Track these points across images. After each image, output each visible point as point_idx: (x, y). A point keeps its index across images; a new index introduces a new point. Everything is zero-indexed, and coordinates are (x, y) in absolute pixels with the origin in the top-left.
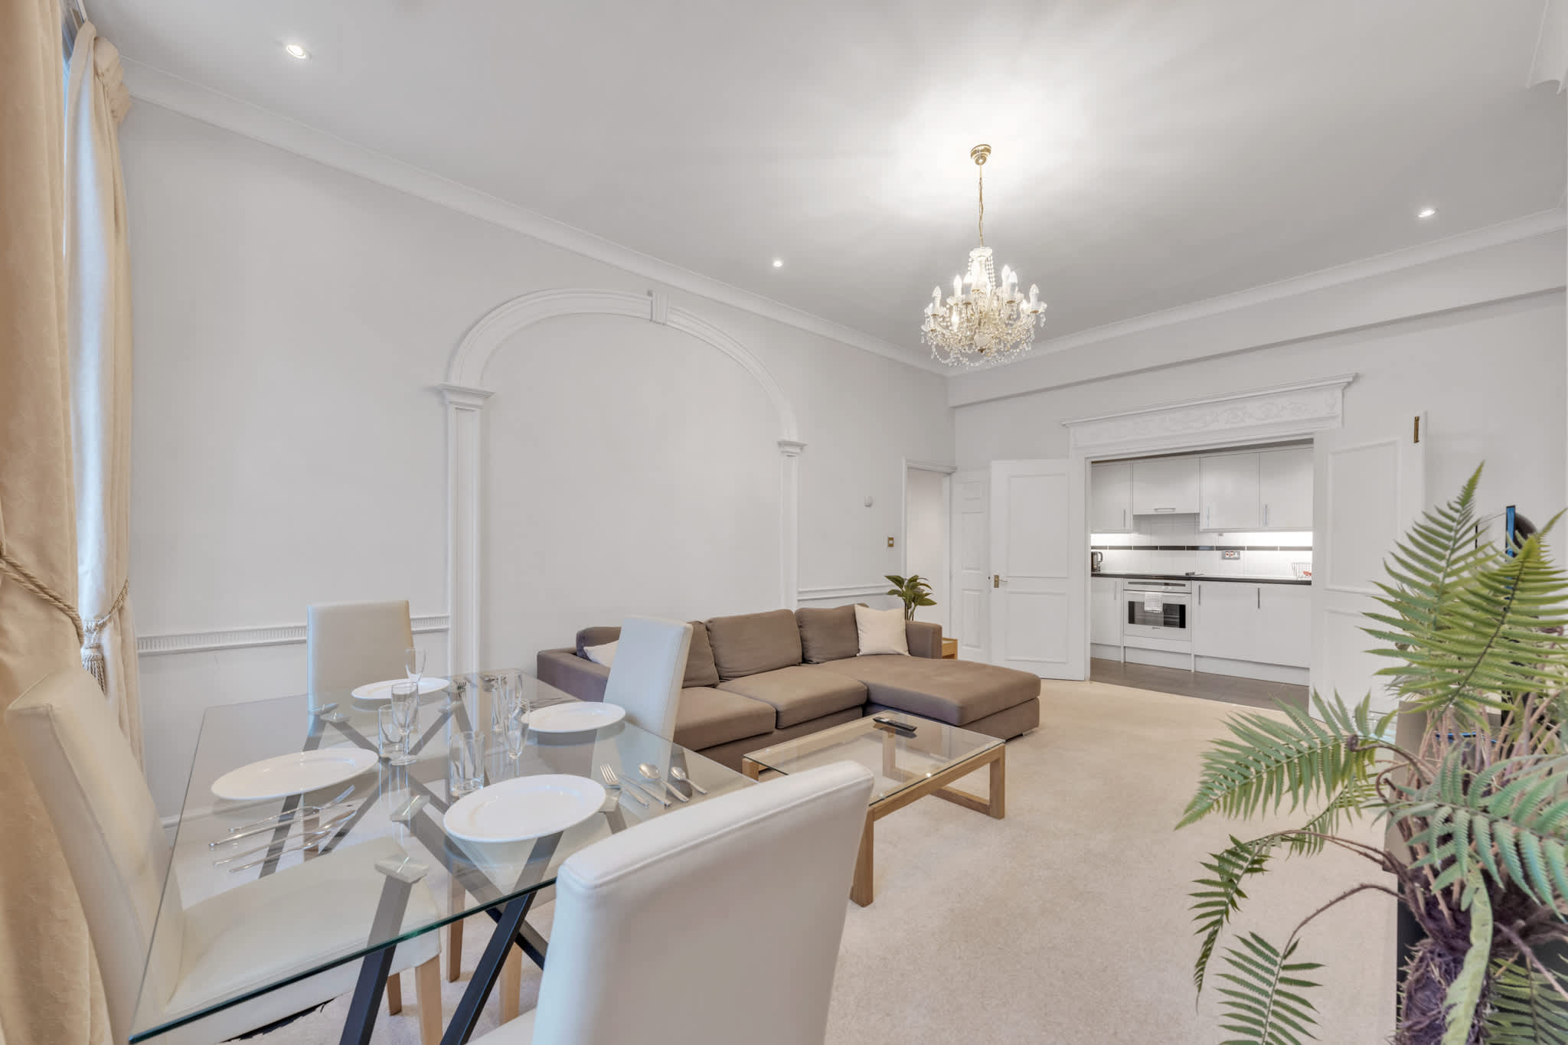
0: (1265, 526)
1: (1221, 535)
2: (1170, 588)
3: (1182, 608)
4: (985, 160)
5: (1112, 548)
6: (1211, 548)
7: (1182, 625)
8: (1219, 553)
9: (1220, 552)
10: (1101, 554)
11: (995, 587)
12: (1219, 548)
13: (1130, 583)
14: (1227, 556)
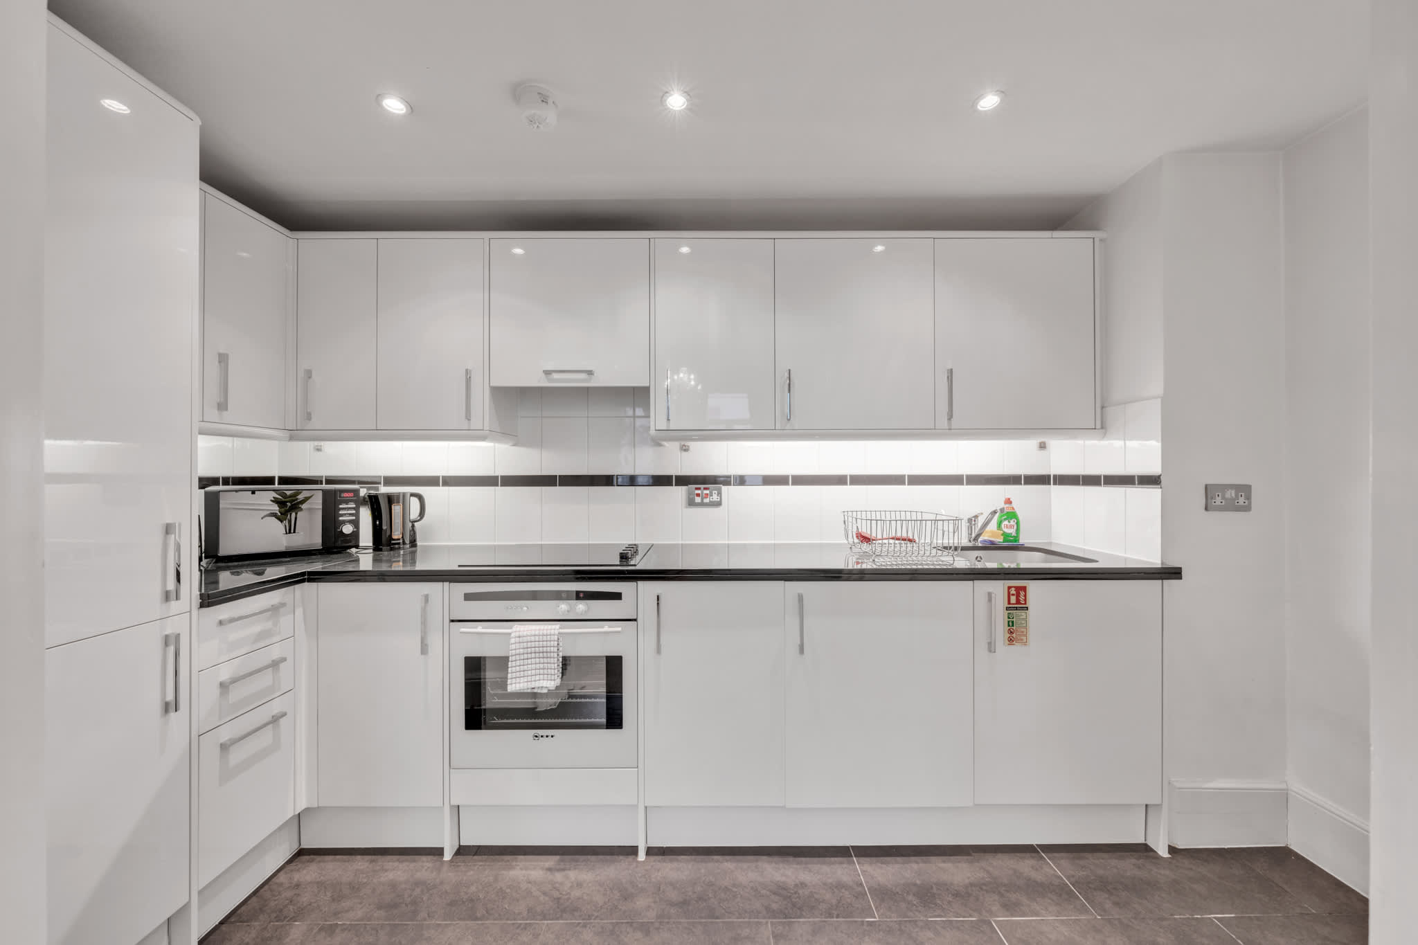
2: (578, 607)
3: (614, 669)
5: (449, 481)
6: (661, 481)
7: (614, 720)
8: (680, 492)
10: (420, 497)
13: (469, 597)
14: (697, 505)
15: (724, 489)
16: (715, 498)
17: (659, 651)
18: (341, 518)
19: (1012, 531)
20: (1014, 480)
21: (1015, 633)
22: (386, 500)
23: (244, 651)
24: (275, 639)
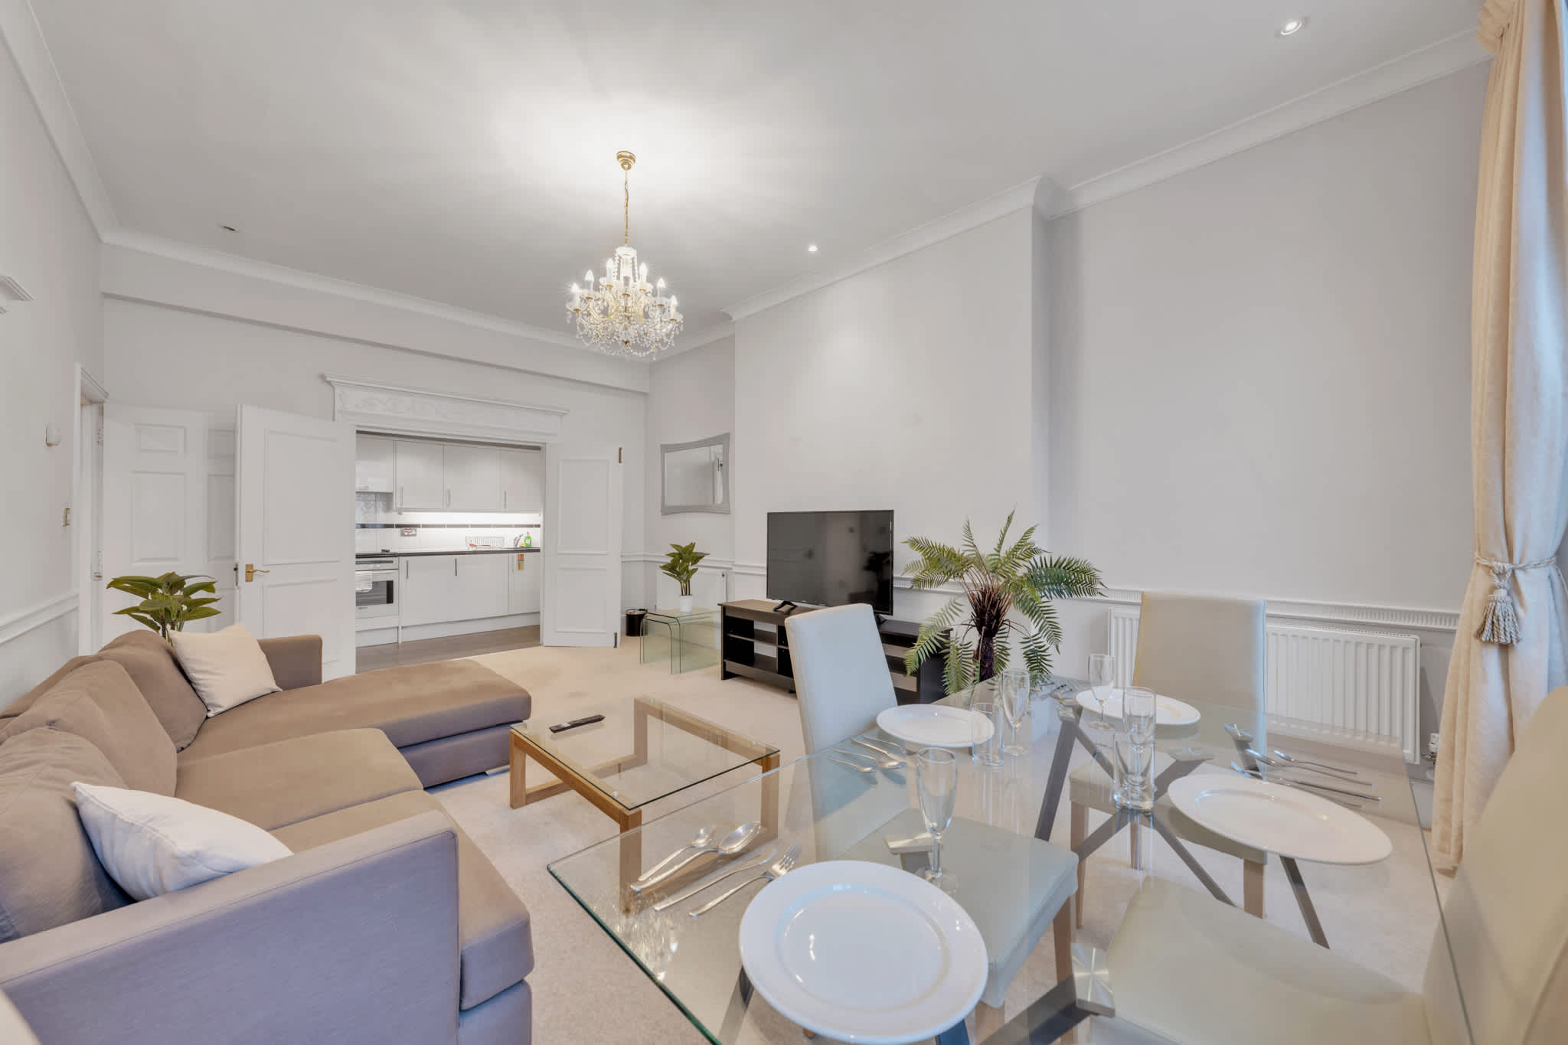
0: (447, 506)
1: (400, 514)
2: (378, 565)
3: (390, 585)
4: (629, 168)
7: (390, 601)
9: (399, 529)
11: (247, 581)
12: (398, 526)
14: (406, 534)
15: (418, 529)
16: (414, 533)
17: (407, 577)
19: (528, 543)
20: (531, 526)
21: (520, 567)
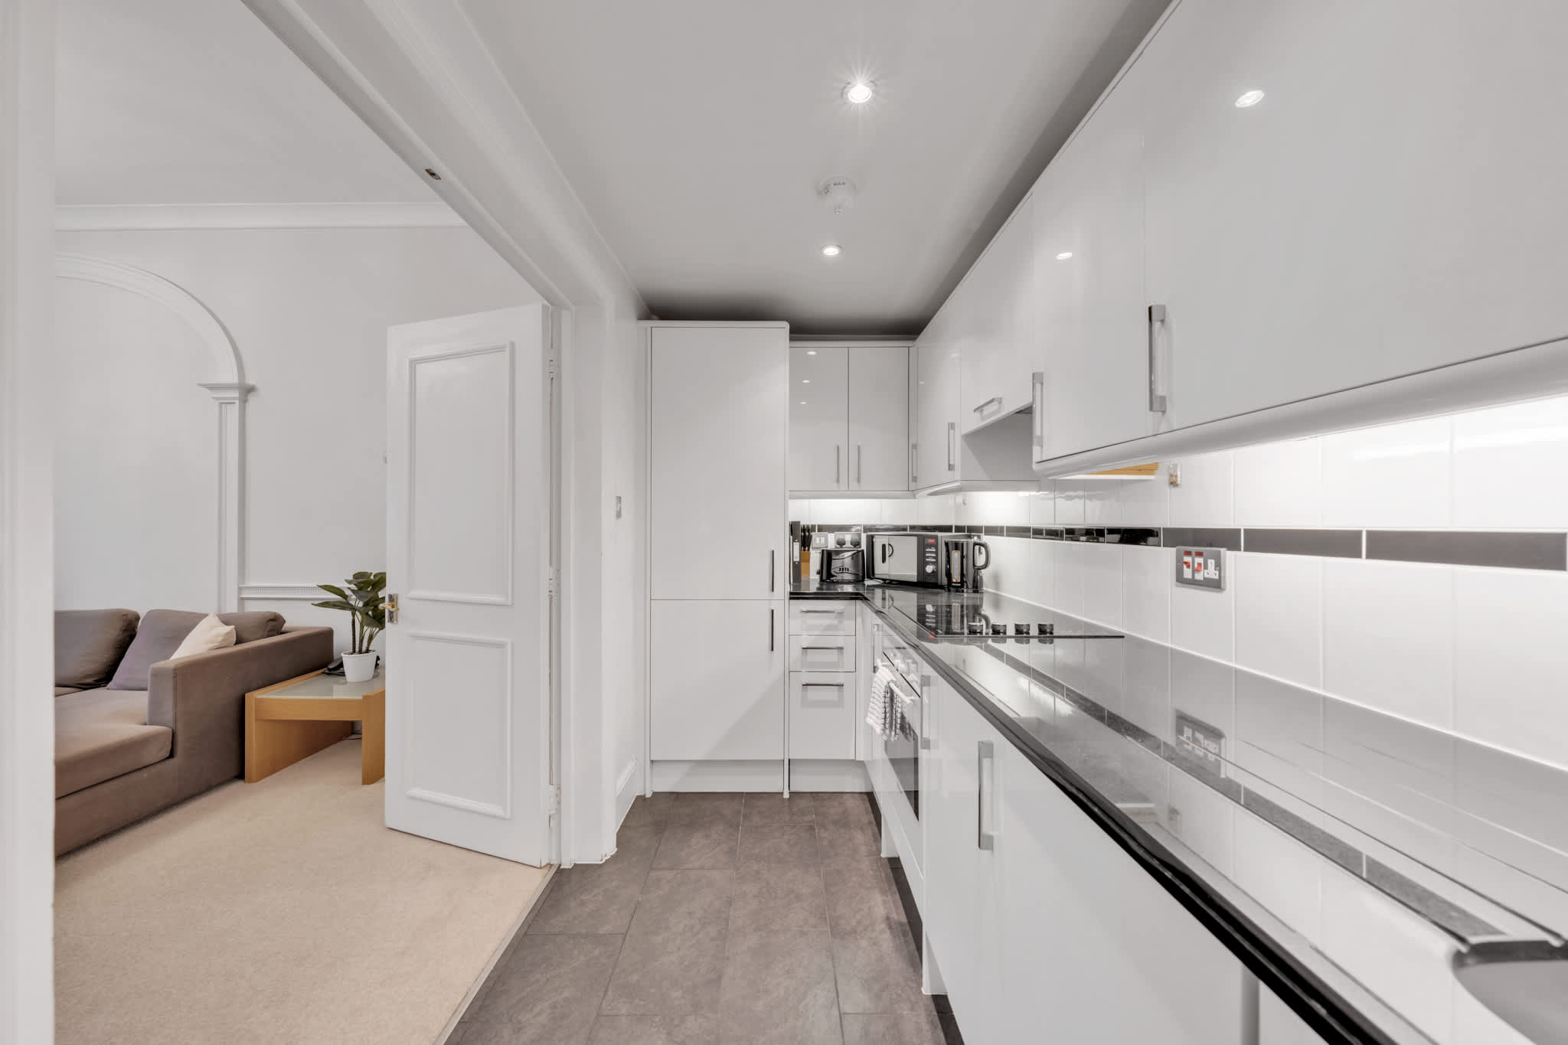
15: (1229, 556)
16: (1211, 573)
18: (927, 560)
22: (954, 545)
23: (816, 633)
24: (841, 633)
